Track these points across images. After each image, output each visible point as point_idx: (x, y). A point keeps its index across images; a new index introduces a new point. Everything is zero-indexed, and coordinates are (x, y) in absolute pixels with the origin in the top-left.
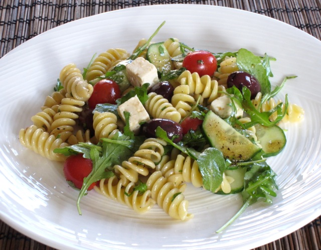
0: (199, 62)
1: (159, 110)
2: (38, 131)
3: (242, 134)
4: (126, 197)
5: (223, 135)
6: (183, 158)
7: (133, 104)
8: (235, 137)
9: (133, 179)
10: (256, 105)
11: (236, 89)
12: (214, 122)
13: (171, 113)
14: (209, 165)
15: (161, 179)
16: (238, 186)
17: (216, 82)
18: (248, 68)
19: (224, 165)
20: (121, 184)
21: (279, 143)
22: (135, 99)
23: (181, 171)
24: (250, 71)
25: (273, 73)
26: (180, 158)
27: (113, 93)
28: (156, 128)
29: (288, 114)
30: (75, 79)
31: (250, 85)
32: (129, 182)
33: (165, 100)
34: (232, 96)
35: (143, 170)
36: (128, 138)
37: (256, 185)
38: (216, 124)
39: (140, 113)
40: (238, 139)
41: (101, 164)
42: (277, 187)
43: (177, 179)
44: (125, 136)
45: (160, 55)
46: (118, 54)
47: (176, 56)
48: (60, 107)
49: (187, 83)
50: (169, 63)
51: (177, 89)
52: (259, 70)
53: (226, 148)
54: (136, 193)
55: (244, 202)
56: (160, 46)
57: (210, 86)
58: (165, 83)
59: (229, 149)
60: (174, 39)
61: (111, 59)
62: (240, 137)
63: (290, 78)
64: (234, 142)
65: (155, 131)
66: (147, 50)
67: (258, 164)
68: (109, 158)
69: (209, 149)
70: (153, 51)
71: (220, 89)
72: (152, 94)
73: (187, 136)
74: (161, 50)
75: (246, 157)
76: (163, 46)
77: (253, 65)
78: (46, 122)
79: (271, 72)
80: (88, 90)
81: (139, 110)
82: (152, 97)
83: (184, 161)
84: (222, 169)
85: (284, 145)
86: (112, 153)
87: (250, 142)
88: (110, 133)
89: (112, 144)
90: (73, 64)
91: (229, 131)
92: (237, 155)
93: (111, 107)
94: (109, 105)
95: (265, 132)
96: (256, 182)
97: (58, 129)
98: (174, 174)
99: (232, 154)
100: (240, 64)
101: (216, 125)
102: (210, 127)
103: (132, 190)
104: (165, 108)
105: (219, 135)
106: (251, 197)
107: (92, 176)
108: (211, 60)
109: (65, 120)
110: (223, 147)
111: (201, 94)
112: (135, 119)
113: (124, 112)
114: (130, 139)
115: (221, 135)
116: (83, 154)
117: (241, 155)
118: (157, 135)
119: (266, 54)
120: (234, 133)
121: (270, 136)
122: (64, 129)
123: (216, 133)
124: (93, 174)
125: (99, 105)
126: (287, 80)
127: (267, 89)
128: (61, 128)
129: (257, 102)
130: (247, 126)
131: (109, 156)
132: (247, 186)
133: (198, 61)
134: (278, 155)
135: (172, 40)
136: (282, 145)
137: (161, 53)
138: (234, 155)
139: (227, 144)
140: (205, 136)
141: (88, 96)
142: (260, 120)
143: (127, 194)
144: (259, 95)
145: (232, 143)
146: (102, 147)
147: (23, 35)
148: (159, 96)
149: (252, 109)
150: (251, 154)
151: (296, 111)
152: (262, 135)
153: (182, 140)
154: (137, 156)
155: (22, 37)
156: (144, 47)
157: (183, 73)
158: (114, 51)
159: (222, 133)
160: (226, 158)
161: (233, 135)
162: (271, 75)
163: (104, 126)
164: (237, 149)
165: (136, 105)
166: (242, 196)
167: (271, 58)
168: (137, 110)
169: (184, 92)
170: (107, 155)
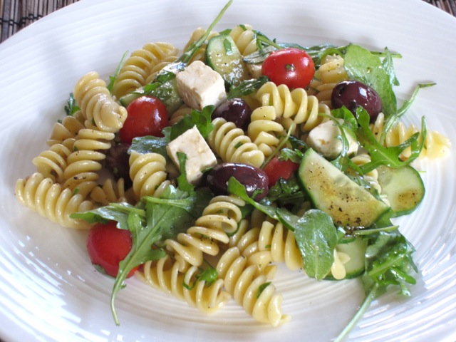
0: (288, 67)
1: (231, 148)
2: (45, 182)
3: (360, 185)
4: (186, 291)
5: (331, 188)
6: (272, 226)
7: (191, 140)
8: (349, 189)
9: (195, 261)
10: (376, 134)
11: (347, 111)
12: (316, 167)
13: (250, 154)
14: (311, 238)
15: (239, 261)
16: (356, 267)
17: (315, 99)
18: (362, 73)
19: (335, 237)
20: (177, 270)
21: (414, 194)
22: (194, 132)
23: (269, 247)
24: (364, 78)
25: (398, 79)
26: (267, 226)
27: (158, 117)
28: (228, 180)
29: (426, 148)
30: (99, 97)
31: (366, 102)
32: (190, 266)
33: (239, 130)
34: (341, 121)
35: (210, 248)
36: (185, 194)
37: (384, 267)
38: (320, 170)
39: (203, 154)
40: (353, 193)
41: (144, 237)
42: (416, 269)
43: (263, 258)
44: (180, 192)
45: (225, 55)
46: (162, 52)
47: (249, 53)
48: (78, 143)
49: (271, 103)
50: (240, 66)
51: (256, 112)
52: (378, 77)
53: (336, 209)
54: (201, 285)
55: (367, 294)
56: (226, 40)
57: (307, 106)
58: (237, 102)
59: (340, 210)
60: (246, 25)
61: (150, 60)
62: (357, 189)
63: (425, 86)
64: (348, 198)
65: (227, 183)
66: (207, 47)
67: (386, 234)
68: (157, 227)
69: (311, 211)
70: (215, 48)
71: (321, 110)
72: (218, 120)
73: (276, 189)
74: (227, 46)
75: (366, 222)
76: (230, 39)
77: (369, 68)
78: (56, 167)
79: (395, 78)
80: (119, 116)
81: (200, 150)
82: (219, 125)
83: (273, 232)
84: (333, 244)
85: (422, 198)
86: (162, 220)
87: (372, 197)
88: (156, 187)
89: (161, 205)
90: (94, 74)
91: (339, 180)
92: (353, 219)
93: (155, 141)
94: (152, 139)
95: (391, 176)
96: (385, 261)
97: (76, 178)
98: (258, 251)
99: (346, 217)
100: (350, 68)
101: (320, 172)
102: (310, 175)
103: (195, 279)
104: (240, 144)
105: (325, 188)
106: (377, 285)
107: (131, 257)
108: (306, 62)
109: (85, 164)
110: (331, 207)
111: (293, 118)
112: (195, 164)
113: (178, 153)
114: (188, 196)
115: (328, 187)
116: (115, 223)
117: (359, 219)
118: (231, 190)
119: (386, 48)
120: (347, 183)
121: (400, 182)
122: (84, 178)
123: (320, 184)
124: (133, 254)
125: (137, 139)
126: (421, 90)
127: (391, 105)
128: (80, 176)
129: (377, 128)
130: (366, 169)
131: (155, 225)
132: (370, 268)
133: (286, 65)
134: (414, 214)
135: (244, 28)
136: (418, 196)
137: (227, 51)
138: (349, 219)
139: (338, 201)
140: (302, 188)
141: (120, 125)
142: (385, 159)
143: (187, 287)
144: (381, 116)
145: (345, 200)
146: (145, 210)
147: (12, 17)
148: (229, 124)
149: (372, 142)
150: (374, 217)
151: (438, 141)
152: (388, 181)
153: (268, 196)
154: (200, 226)
155: (10, 20)
156: (202, 41)
157: (264, 86)
158: (154, 47)
159: (329, 183)
160: (337, 224)
161: (346, 187)
162: (397, 83)
163: (147, 177)
164: (354, 209)
165: (196, 142)
166: (363, 283)
167: (394, 54)
168: (196, 149)
169: (266, 117)
170: (153, 224)
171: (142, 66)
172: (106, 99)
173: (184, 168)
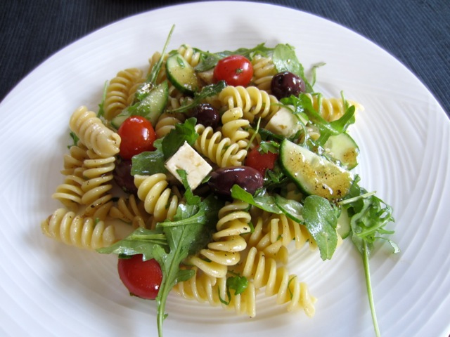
2: (66, 217)
6: (278, 220)
7: (186, 156)
12: (295, 154)
17: (265, 92)
20: (210, 285)
22: (186, 148)
30: (92, 128)
32: (218, 280)
33: (218, 134)
34: (292, 107)
36: (195, 208)
38: (298, 156)
39: (200, 167)
40: (328, 170)
44: (190, 207)
46: (131, 75)
48: (86, 173)
49: (236, 106)
50: (195, 74)
51: (226, 115)
53: (320, 188)
56: (178, 58)
59: (323, 188)
60: (186, 45)
61: (124, 84)
62: (329, 165)
63: (317, 66)
64: (326, 175)
66: (166, 66)
68: (179, 248)
71: (272, 102)
72: (197, 127)
74: (180, 62)
76: (180, 56)
78: (73, 198)
80: (114, 141)
81: (196, 163)
82: (201, 133)
86: (182, 240)
88: (166, 206)
90: (82, 108)
93: (151, 156)
97: (92, 206)
98: (270, 243)
101: (299, 158)
102: (292, 163)
104: (226, 147)
105: (307, 171)
107: (165, 284)
109: (98, 190)
110: (316, 187)
112: (196, 178)
113: (177, 171)
114: (198, 209)
115: (309, 170)
116: (141, 256)
117: (339, 191)
121: (339, 143)
122: (100, 204)
123: (302, 169)
124: (166, 281)
125: (135, 157)
128: (96, 203)
131: (178, 246)
135: (185, 48)
137: (181, 66)
138: (330, 195)
139: (319, 180)
140: (286, 174)
141: (117, 150)
143: (225, 303)
144: (310, 96)
145: (325, 178)
146: (164, 234)
148: (209, 129)
156: (160, 62)
159: (308, 166)
163: (156, 200)
164: (333, 184)
165: (191, 156)
168: (193, 163)
169: (235, 117)
170: (176, 247)
171: (120, 90)
172: (99, 128)
173: (187, 183)
